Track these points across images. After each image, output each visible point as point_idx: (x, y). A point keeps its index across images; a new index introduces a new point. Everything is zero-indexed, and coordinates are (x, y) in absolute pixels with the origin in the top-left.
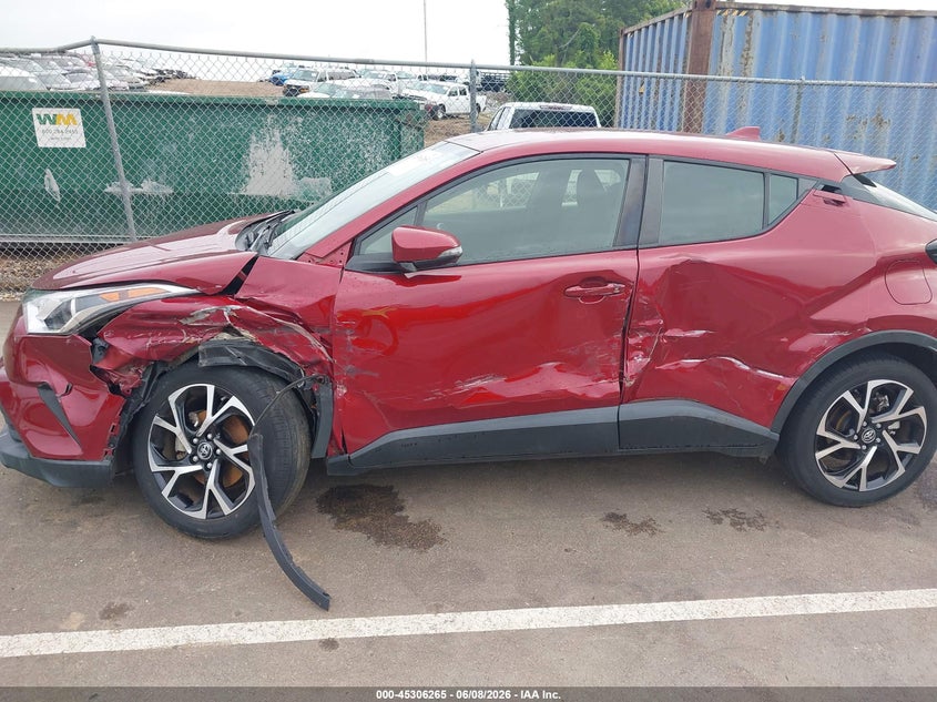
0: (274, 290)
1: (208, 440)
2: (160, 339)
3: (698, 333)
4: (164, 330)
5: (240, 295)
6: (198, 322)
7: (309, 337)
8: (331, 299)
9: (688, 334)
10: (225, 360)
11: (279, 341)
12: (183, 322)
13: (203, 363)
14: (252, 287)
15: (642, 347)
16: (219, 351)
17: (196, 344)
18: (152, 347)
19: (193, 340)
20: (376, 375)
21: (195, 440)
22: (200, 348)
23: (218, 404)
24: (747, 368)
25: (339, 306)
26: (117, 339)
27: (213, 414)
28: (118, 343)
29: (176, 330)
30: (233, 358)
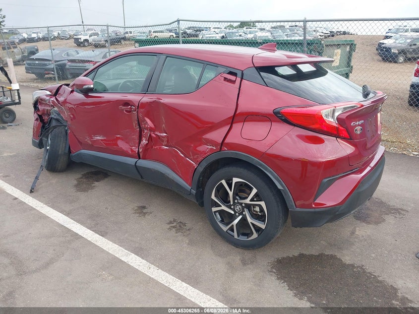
3: (164, 135)
9: (161, 134)
15: (145, 136)
24: (183, 156)
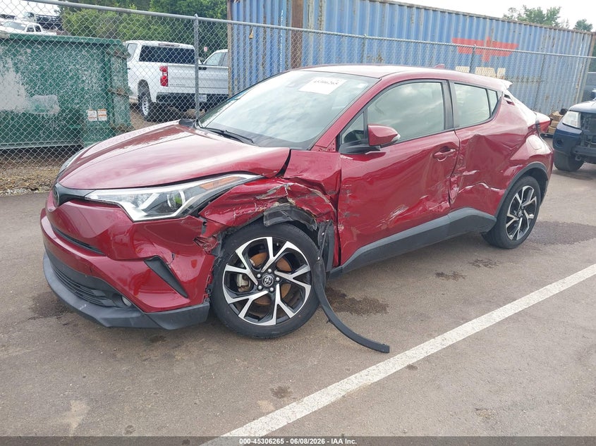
0: (305, 170)
1: (269, 274)
2: (241, 211)
3: (474, 172)
4: (243, 205)
5: (287, 175)
6: (269, 196)
7: (325, 198)
8: (340, 172)
9: (471, 173)
10: (280, 219)
11: (308, 203)
12: (258, 198)
13: (268, 223)
14: (293, 170)
15: (457, 182)
16: (276, 214)
17: (263, 211)
18: (237, 217)
19: (261, 209)
20: (358, 215)
21: (259, 276)
22: (265, 213)
23: (276, 249)
24: (488, 187)
25: (344, 176)
26: (213, 215)
27: (274, 256)
28: (215, 217)
29: (251, 204)
30: (285, 217)
